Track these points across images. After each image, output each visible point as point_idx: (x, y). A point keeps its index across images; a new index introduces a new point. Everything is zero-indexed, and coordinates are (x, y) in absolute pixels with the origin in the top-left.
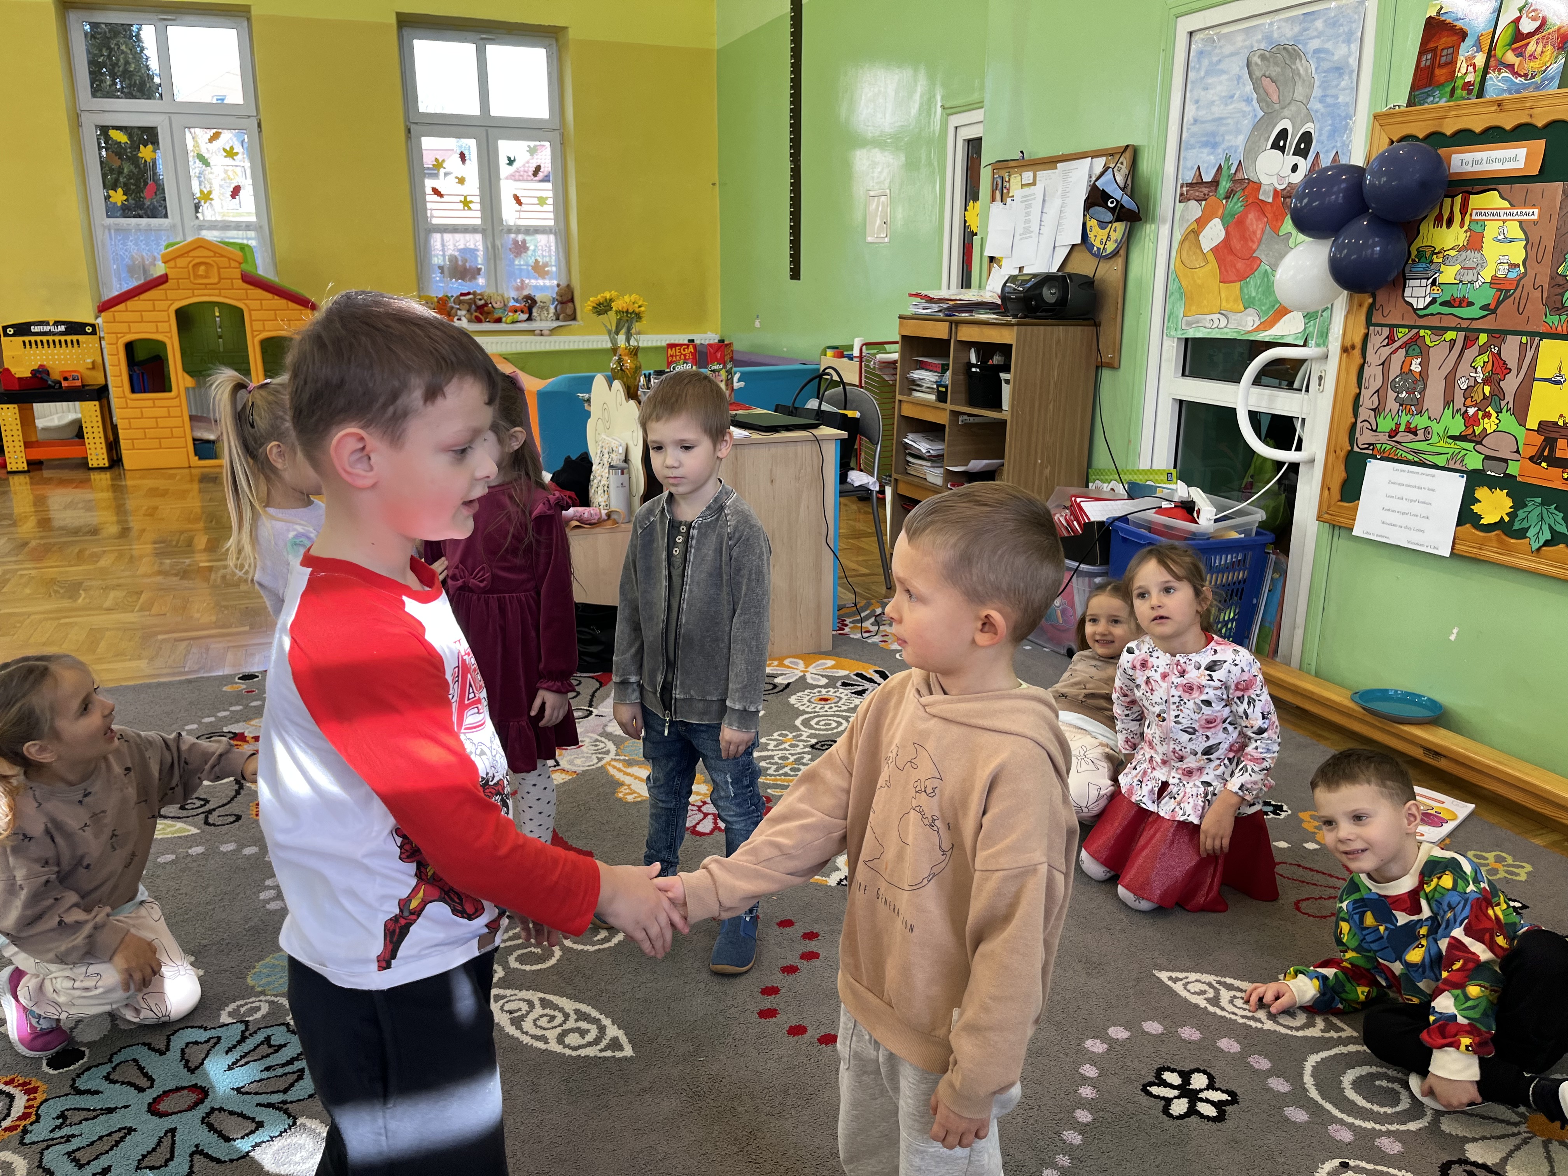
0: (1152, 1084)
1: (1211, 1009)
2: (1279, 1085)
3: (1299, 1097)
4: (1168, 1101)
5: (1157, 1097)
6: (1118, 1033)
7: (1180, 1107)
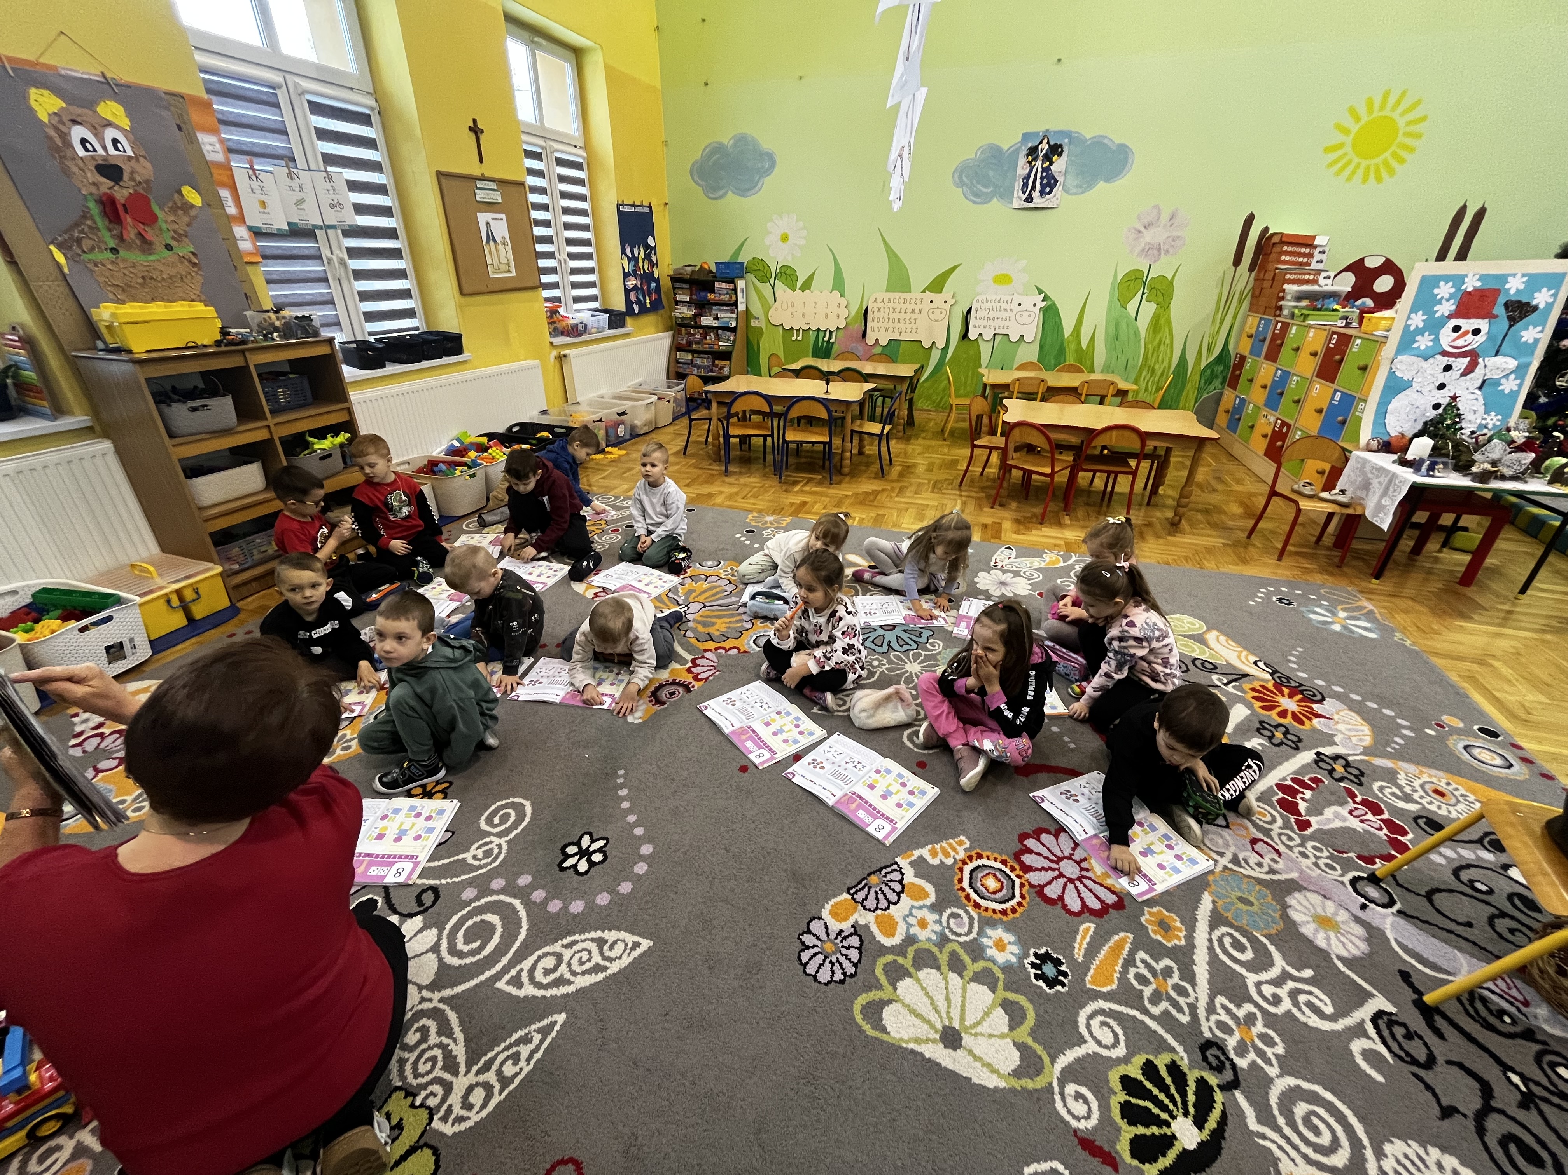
0: (606, 845)
1: (598, 934)
2: (538, 895)
3: (523, 894)
4: (593, 841)
5: (599, 839)
6: (641, 868)
7: (586, 841)
